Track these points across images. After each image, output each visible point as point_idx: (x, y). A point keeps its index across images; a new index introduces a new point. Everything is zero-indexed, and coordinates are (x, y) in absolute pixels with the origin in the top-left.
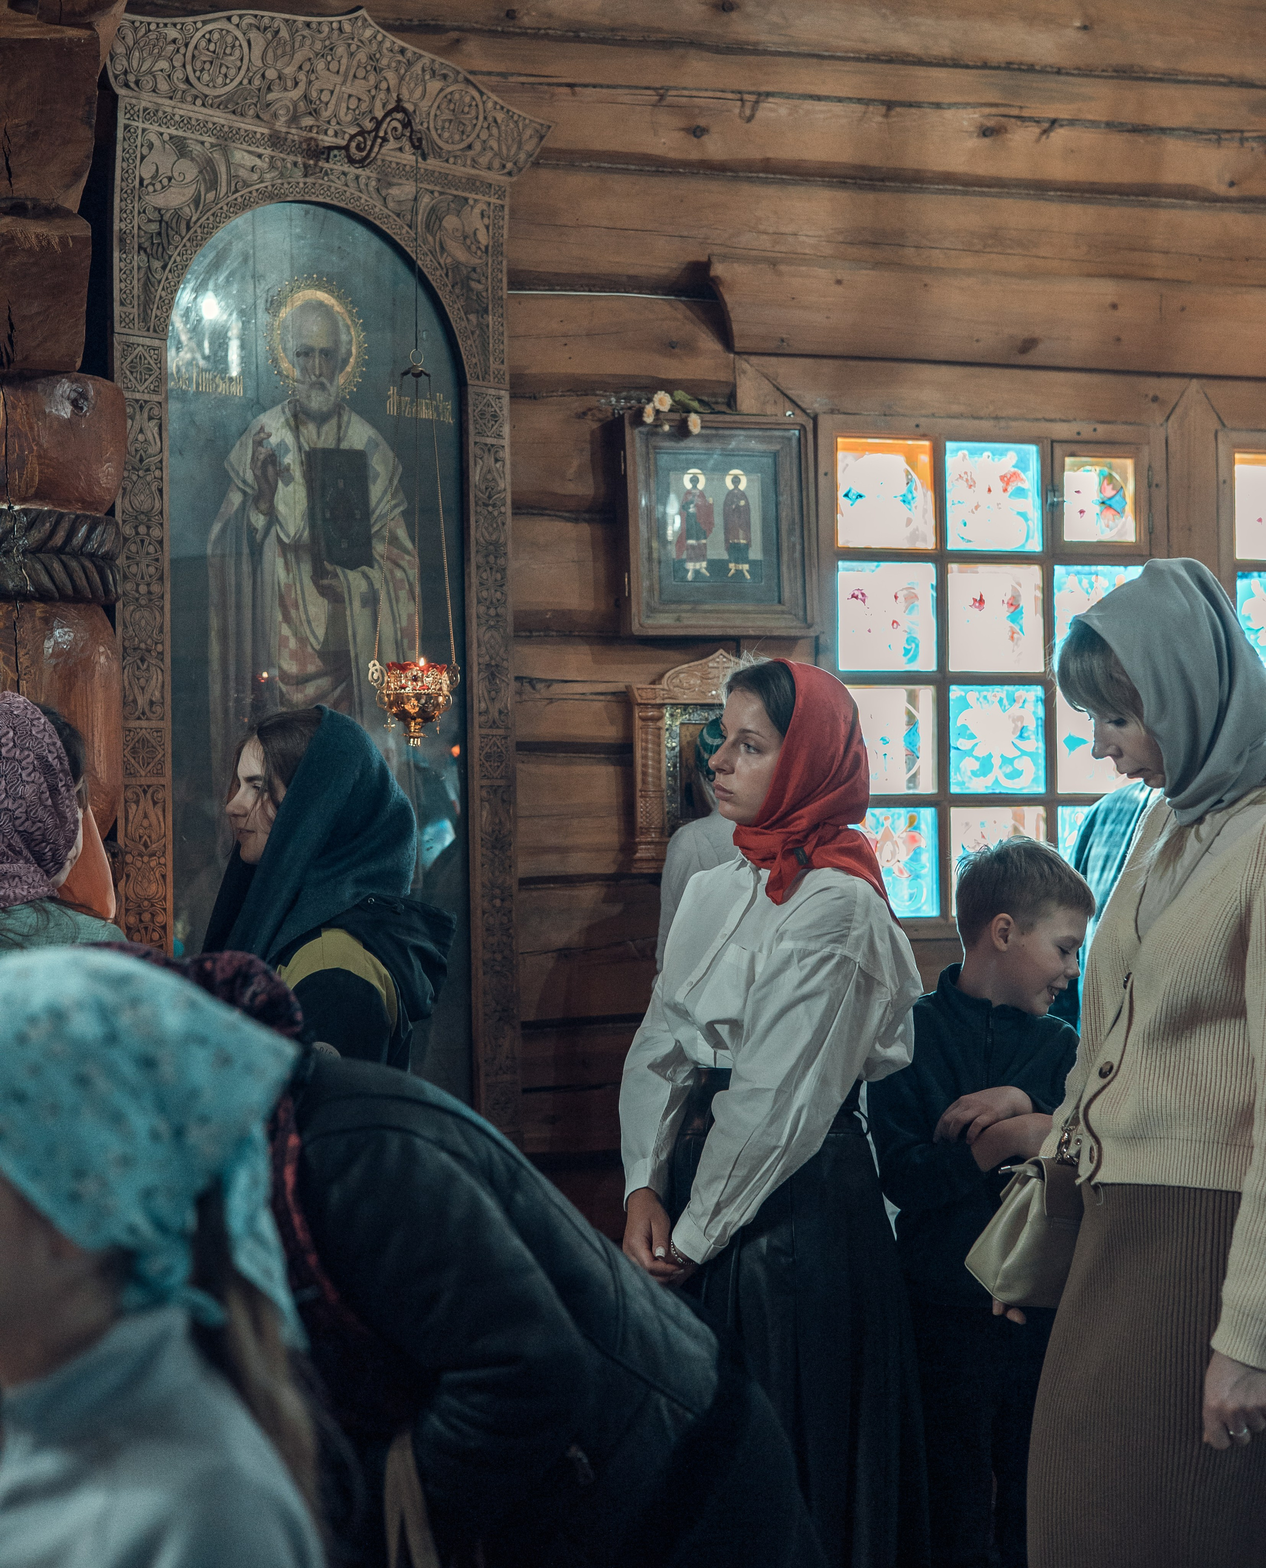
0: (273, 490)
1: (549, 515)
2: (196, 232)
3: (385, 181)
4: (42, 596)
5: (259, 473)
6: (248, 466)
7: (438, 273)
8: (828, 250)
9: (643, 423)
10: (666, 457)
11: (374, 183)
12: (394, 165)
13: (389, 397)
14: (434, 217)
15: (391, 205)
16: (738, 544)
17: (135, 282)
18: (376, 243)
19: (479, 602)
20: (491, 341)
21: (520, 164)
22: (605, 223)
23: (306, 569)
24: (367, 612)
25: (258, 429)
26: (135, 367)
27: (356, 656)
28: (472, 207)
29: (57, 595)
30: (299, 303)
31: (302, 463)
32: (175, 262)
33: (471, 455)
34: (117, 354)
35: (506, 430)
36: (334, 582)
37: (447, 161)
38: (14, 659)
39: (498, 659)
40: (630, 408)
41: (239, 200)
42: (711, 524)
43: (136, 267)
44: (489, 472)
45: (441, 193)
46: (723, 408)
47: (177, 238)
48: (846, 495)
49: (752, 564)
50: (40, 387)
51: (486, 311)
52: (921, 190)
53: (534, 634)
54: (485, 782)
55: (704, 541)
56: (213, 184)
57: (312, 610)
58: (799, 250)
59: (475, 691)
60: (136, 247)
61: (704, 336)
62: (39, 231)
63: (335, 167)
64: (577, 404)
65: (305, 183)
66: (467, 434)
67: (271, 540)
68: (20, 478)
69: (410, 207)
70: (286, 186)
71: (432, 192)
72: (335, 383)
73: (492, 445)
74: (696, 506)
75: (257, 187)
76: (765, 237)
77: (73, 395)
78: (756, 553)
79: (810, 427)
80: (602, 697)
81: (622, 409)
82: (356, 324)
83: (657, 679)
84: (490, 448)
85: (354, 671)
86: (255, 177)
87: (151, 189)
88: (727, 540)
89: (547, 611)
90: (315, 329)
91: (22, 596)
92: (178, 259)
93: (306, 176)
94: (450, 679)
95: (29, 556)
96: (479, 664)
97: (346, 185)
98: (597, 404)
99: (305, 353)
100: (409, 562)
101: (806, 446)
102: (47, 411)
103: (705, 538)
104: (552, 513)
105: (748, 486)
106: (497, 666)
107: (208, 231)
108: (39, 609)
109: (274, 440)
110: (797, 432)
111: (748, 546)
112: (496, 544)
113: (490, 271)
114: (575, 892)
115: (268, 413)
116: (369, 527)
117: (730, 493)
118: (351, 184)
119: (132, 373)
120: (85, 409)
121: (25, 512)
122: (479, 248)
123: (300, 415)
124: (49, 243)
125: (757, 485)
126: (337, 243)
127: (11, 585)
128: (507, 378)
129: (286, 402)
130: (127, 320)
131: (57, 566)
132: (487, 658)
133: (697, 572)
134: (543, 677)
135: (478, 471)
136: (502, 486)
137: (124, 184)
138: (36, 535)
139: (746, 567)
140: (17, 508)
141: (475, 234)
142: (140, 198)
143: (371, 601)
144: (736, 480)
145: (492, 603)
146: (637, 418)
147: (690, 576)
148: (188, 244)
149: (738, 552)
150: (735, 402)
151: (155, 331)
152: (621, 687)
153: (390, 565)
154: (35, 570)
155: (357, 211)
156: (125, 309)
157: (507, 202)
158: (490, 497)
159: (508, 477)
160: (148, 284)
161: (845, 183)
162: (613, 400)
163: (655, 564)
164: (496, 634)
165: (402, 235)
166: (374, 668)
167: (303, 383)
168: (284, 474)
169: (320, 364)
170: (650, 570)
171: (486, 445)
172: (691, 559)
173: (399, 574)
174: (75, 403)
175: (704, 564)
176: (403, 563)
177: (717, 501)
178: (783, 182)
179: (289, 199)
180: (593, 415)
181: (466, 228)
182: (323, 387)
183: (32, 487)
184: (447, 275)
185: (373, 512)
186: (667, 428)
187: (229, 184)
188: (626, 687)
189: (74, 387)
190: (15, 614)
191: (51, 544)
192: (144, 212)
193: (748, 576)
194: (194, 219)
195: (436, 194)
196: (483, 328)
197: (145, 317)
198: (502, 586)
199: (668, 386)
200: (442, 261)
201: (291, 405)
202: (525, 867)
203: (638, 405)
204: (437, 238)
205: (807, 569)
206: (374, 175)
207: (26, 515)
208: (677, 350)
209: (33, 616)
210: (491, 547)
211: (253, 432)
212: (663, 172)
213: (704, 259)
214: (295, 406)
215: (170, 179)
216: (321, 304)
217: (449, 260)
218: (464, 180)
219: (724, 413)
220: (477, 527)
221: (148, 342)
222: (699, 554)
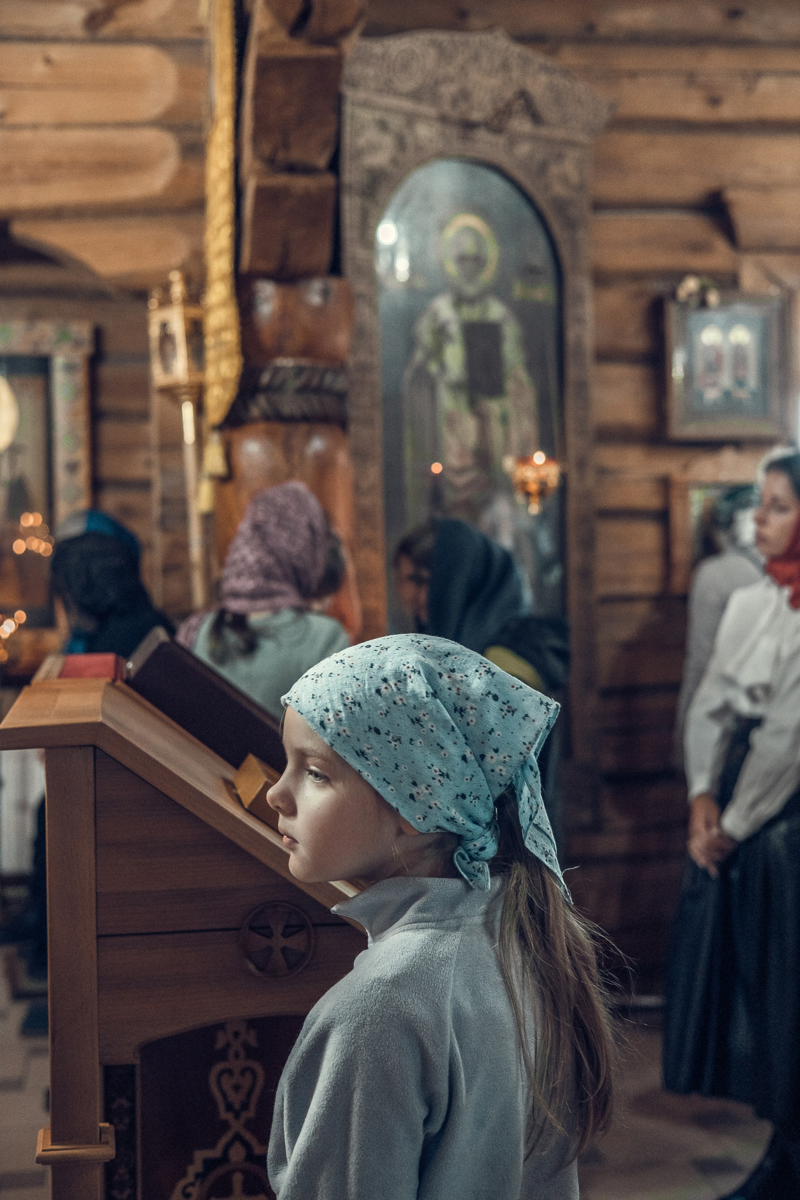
0: (442, 349)
4: (305, 419)
5: (433, 338)
6: (427, 334)
7: (545, 204)
9: (677, 302)
10: (691, 321)
11: (504, 148)
12: (519, 133)
13: (516, 286)
14: (543, 167)
16: (740, 378)
17: (356, 216)
18: (506, 186)
20: (579, 246)
21: (595, 127)
23: (464, 401)
24: (501, 426)
25: (433, 311)
26: (356, 272)
28: (568, 160)
29: (314, 418)
30: (457, 226)
31: (461, 330)
32: (380, 202)
33: (566, 324)
34: (345, 263)
35: (588, 307)
36: (481, 407)
40: (668, 289)
42: (722, 365)
43: (356, 207)
44: (578, 335)
45: (547, 152)
46: (731, 288)
49: (750, 390)
50: (302, 284)
54: (577, 535)
55: (717, 376)
57: (466, 426)
59: (570, 477)
60: (356, 193)
61: (718, 240)
62: (304, 183)
64: (634, 288)
65: (462, 147)
66: (564, 310)
67: (442, 380)
68: (291, 343)
69: (527, 161)
70: (450, 149)
71: (542, 151)
72: (480, 278)
73: (579, 316)
74: (712, 355)
75: (432, 152)
77: (322, 290)
78: (752, 384)
79: (787, 299)
81: (662, 290)
86: (431, 144)
88: (733, 375)
90: (468, 242)
91: (293, 419)
92: (382, 200)
93: (462, 142)
94: (558, 470)
95: (298, 392)
96: (573, 460)
97: (487, 149)
99: (462, 258)
102: (306, 300)
107: (400, 181)
108: (303, 428)
109: (443, 317)
111: (747, 379)
112: (583, 382)
113: (578, 202)
115: (439, 298)
116: (502, 372)
117: (735, 346)
119: (354, 275)
120: (330, 299)
123: (460, 300)
124: (309, 190)
127: (287, 412)
129: (451, 291)
130: (351, 241)
131: (314, 399)
132: (577, 456)
135: (571, 335)
137: (349, 152)
138: (303, 380)
139: (746, 393)
141: (567, 175)
142: (359, 160)
143: (504, 420)
145: (579, 419)
146: (673, 295)
148: (388, 191)
149: (740, 383)
150: (739, 284)
151: (368, 248)
152: (664, 473)
153: (516, 397)
154: (301, 402)
158: (579, 351)
160: (363, 217)
164: (584, 440)
165: (523, 180)
167: (461, 278)
168: (449, 338)
169: (471, 265)
171: (576, 317)
173: (521, 402)
174: (323, 295)
175: (719, 391)
177: (726, 350)
181: (564, 175)
182: (473, 280)
183: (298, 349)
185: (505, 362)
186: (694, 303)
187: (414, 149)
188: (667, 473)
189: (323, 283)
190: (290, 431)
191: (311, 385)
192: (361, 171)
194: (392, 174)
196: (574, 241)
197: (362, 239)
198: (586, 409)
199: (696, 273)
200: (548, 196)
201: (455, 293)
202: (602, 589)
203: (674, 288)
206: (506, 141)
207: (295, 367)
208: (699, 250)
209: (300, 432)
210: (579, 384)
211: (430, 312)
213: (720, 188)
214: (457, 294)
215: (377, 149)
216: (473, 228)
217: (553, 194)
218: (562, 143)
219: (732, 292)
220: (571, 371)
221: (364, 255)
222: (714, 385)
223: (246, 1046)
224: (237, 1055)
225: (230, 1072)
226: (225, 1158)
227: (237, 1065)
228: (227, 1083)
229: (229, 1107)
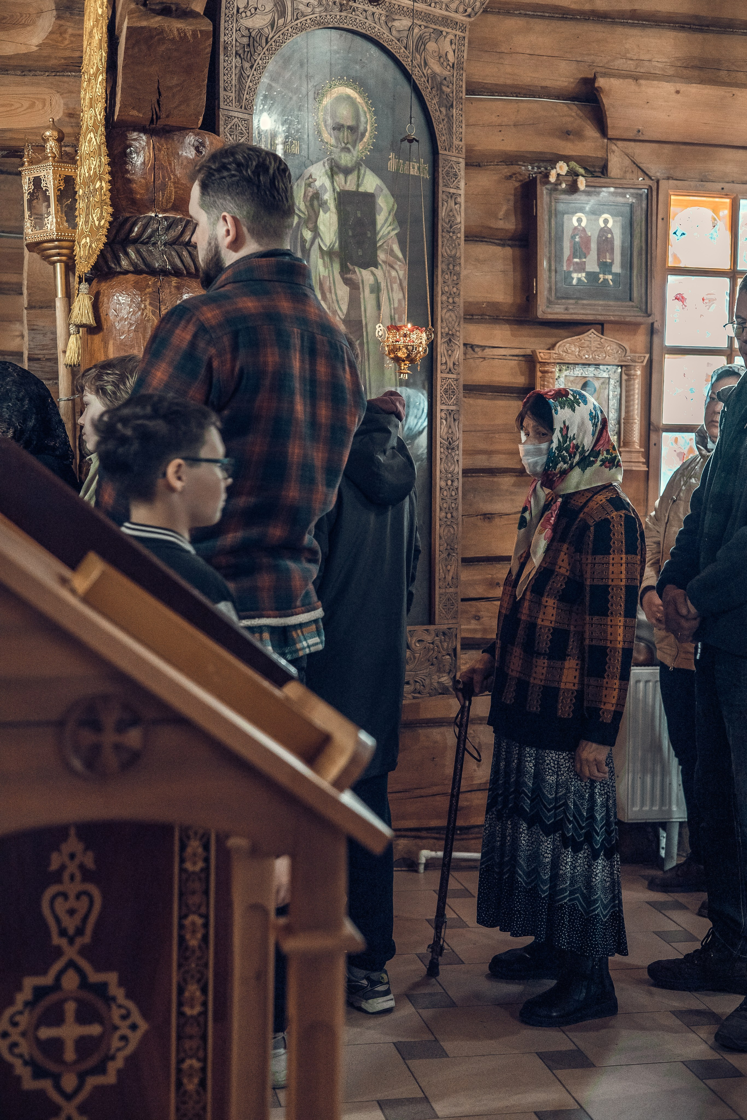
0: (317, 215)
1: (486, 242)
2: (271, 45)
3: (390, 18)
4: (177, 273)
5: (308, 204)
6: (302, 200)
7: (422, 80)
8: (671, 72)
9: (548, 182)
10: (562, 205)
11: (383, 18)
12: (396, 7)
13: (390, 159)
14: (421, 42)
15: (394, 33)
16: (606, 262)
17: (233, 76)
18: (384, 58)
19: (443, 294)
20: (454, 126)
21: (476, 10)
22: (528, 52)
23: (337, 267)
24: (373, 296)
25: (308, 176)
26: (233, 132)
27: (366, 324)
28: (445, 37)
29: (185, 272)
30: (335, 95)
31: (335, 199)
32: (258, 64)
33: (440, 199)
34: (221, 123)
35: (462, 184)
36: (353, 277)
37: (430, 5)
38: (158, 311)
39: (454, 330)
40: (540, 173)
41: (299, 25)
42: (588, 248)
43: (234, 66)
44: (451, 211)
45: (426, 27)
46: (599, 174)
47: (260, 48)
48: (675, 233)
49: (615, 275)
50: (175, 138)
51: (452, 106)
52: (733, 33)
53: (475, 317)
54: (444, 407)
55: (584, 260)
56: (283, 14)
57: (340, 293)
58: (652, 71)
59: (439, 350)
60: (234, 52)
61: (589, 127)
62: (179, 26)
63: (359, 6)
64: (506, 170)
65: (340, 16)
66: (438, 185)
67: (315, 246)
68: (163, 196)
69: (406, 35)
70: (328, 17)
71: (420, 26)
72: (357, 148)
73: (454, 194)
74: (580, 237)
75: (311, 17)
76: (631, 62)
77: (196, 144)
78: (617, 268)
79: (654, 188)
80: (516, 358)
81: (535, 173)
82: (370, 111)
83: (552, 347)
84: (452, 196)
85: (365, 334)
86: (309, 10)
87: (244, 15)
88: (598, 259)
89: (483, 303)
90: (345, 113)
91: (163, 272)
92: (260, 62)
93: (341, 11)
94: (427, 336)
95: (168, 246)
96: (442, 333)
97: (366, 18)
98: (519, 170)
99: (338, 128)
100: (399, 265)
101: (652, 200)
102: (180, 153)
103: (585, 258)
104: (488, 240)
105: (613, 225)
106: (453, 335)
107: (279, 44)
108: (174, 281)
109: (318, 184)
110: (646, 191)
111: (611, 264)
112: (454, 257)
113: (455, 79)
114: (496, 479)
115: (314, 165)
116: (375, 243)
117: (602, 229)
118: (369, 18)
119: (231, 135)
120: (204, 153)
121: (166, 218)
122: (448, 65)
123: (335, 168)
124: (185, 35)
125: (619, 224)
126: (360, 58)
127: (157, 265)
128: (464, 150)
129: (326, 160)
130: (228, 100)
131: (185, 253)
132: (447, 329)
133: (579, 280)
134: (480, 344)
135: (444, 210)
136: (459, 220)
137: (227, 11)
138: (173, 233)
139: (610, 277)
140: (160, 216)
141: (446, 55)
142: (237, 21)
143: (376, 289)
144: (606, 221)
145: (450, 294)
146: (546, 179)
147: (575, 282)
148: (267, 53)
150: (607, 171)
151: (245, 109)
152: (528, 352)
153: (388, 268)
154: (172, 255)
155: (373, 36)
156: (227, 93)
157: (467, 34)
158: (451, 227)
159: (463, 214)
160: (241, 77)
161: (684, 27)
162: (530, 168)
163: (553, 273)
164: (452, 314)
165: (400, 53)
166: (380, 329)
167: (337, 147)
168: (323, 204)
169: (347, 135)
170: (550, 277)
171: (450, 193)
172: (576, 271)
173: (394, 273)
174: (197, 149)
175: (584, 274)
176: (397, 267)
177: (593, 234)
178: (643, 26)
179: (330, 26)
180: (516, 177)
181: (441, 51)
182: (348, 150)
183: (170, 202)
184: (428, 81)
185: (379, 232)
186: (564, 186)
187: (293, 14)
188: (532, 352)
189: (197, 138)
190: (159, 284)
191: (181, 239)
192: (239, 30)
193: (611, 283)
194: (270, 36)
195: (423, 27)
196: (450, 117)
197: (239, 100)
198: (457, 284)
199: (567, 159)
200: (425, 72)
201: (329, 162)
203: (545, 171)
204: (423, 57)
205: (649, 279)
206: (384, 12)
207: (166, 220)
208: (571, 137)
209: (170, 286)
210: (451, 259)
211: (305, 178)
212: (566, 18)
213: (591, 76)
214: (331, 162)
215: (256, 9)
216: (349, 97)
217: (429, 71)
218: (440, 19)
219: (600, 177)
220: (443, 246)
221: (240, 115)
222: (581, 268)
223: (82, 867)
224: (72, 878)
225: (65, 895)
226: (57, 986)
227: (72, 888)
228: (61, 907)
229: (63, 932)
